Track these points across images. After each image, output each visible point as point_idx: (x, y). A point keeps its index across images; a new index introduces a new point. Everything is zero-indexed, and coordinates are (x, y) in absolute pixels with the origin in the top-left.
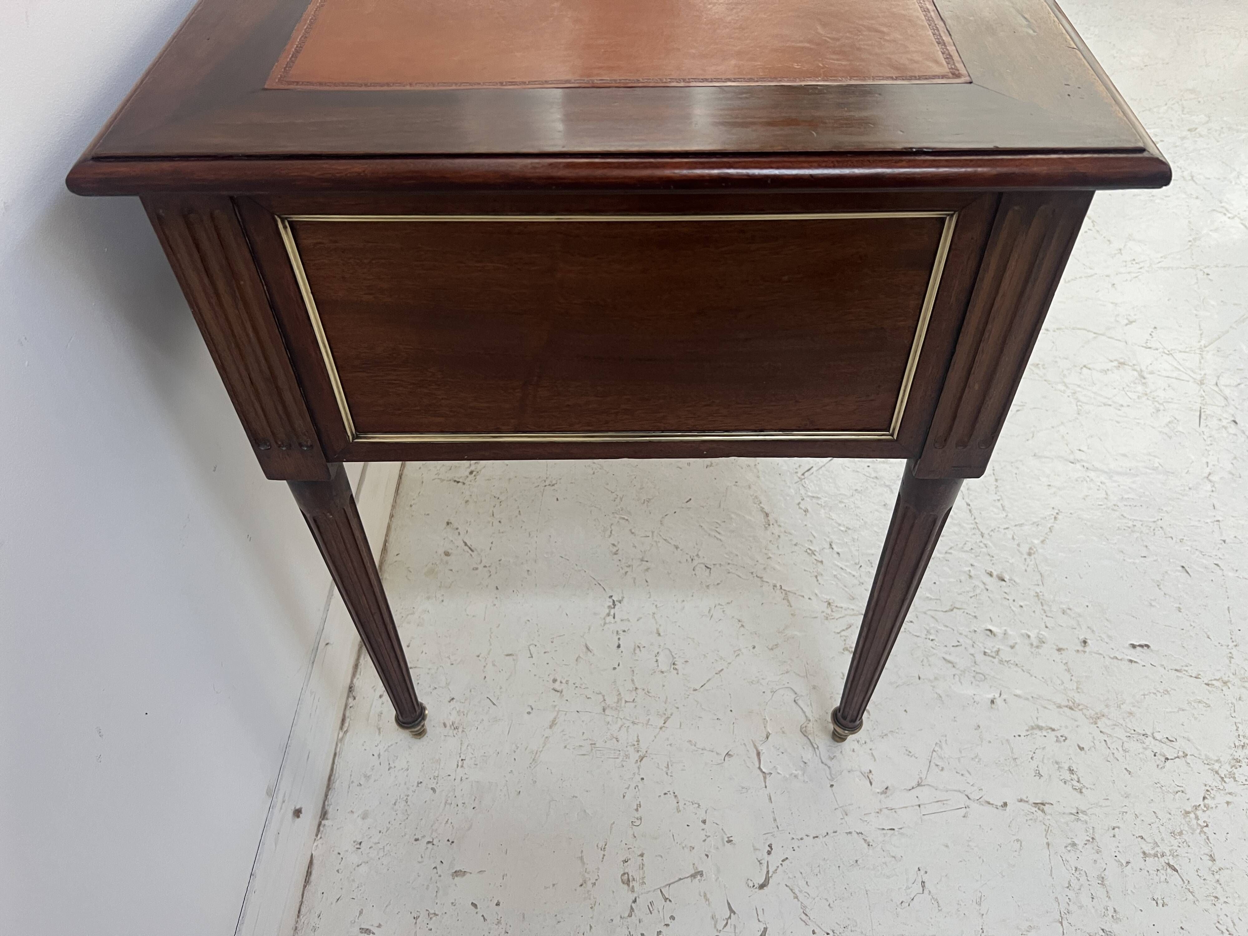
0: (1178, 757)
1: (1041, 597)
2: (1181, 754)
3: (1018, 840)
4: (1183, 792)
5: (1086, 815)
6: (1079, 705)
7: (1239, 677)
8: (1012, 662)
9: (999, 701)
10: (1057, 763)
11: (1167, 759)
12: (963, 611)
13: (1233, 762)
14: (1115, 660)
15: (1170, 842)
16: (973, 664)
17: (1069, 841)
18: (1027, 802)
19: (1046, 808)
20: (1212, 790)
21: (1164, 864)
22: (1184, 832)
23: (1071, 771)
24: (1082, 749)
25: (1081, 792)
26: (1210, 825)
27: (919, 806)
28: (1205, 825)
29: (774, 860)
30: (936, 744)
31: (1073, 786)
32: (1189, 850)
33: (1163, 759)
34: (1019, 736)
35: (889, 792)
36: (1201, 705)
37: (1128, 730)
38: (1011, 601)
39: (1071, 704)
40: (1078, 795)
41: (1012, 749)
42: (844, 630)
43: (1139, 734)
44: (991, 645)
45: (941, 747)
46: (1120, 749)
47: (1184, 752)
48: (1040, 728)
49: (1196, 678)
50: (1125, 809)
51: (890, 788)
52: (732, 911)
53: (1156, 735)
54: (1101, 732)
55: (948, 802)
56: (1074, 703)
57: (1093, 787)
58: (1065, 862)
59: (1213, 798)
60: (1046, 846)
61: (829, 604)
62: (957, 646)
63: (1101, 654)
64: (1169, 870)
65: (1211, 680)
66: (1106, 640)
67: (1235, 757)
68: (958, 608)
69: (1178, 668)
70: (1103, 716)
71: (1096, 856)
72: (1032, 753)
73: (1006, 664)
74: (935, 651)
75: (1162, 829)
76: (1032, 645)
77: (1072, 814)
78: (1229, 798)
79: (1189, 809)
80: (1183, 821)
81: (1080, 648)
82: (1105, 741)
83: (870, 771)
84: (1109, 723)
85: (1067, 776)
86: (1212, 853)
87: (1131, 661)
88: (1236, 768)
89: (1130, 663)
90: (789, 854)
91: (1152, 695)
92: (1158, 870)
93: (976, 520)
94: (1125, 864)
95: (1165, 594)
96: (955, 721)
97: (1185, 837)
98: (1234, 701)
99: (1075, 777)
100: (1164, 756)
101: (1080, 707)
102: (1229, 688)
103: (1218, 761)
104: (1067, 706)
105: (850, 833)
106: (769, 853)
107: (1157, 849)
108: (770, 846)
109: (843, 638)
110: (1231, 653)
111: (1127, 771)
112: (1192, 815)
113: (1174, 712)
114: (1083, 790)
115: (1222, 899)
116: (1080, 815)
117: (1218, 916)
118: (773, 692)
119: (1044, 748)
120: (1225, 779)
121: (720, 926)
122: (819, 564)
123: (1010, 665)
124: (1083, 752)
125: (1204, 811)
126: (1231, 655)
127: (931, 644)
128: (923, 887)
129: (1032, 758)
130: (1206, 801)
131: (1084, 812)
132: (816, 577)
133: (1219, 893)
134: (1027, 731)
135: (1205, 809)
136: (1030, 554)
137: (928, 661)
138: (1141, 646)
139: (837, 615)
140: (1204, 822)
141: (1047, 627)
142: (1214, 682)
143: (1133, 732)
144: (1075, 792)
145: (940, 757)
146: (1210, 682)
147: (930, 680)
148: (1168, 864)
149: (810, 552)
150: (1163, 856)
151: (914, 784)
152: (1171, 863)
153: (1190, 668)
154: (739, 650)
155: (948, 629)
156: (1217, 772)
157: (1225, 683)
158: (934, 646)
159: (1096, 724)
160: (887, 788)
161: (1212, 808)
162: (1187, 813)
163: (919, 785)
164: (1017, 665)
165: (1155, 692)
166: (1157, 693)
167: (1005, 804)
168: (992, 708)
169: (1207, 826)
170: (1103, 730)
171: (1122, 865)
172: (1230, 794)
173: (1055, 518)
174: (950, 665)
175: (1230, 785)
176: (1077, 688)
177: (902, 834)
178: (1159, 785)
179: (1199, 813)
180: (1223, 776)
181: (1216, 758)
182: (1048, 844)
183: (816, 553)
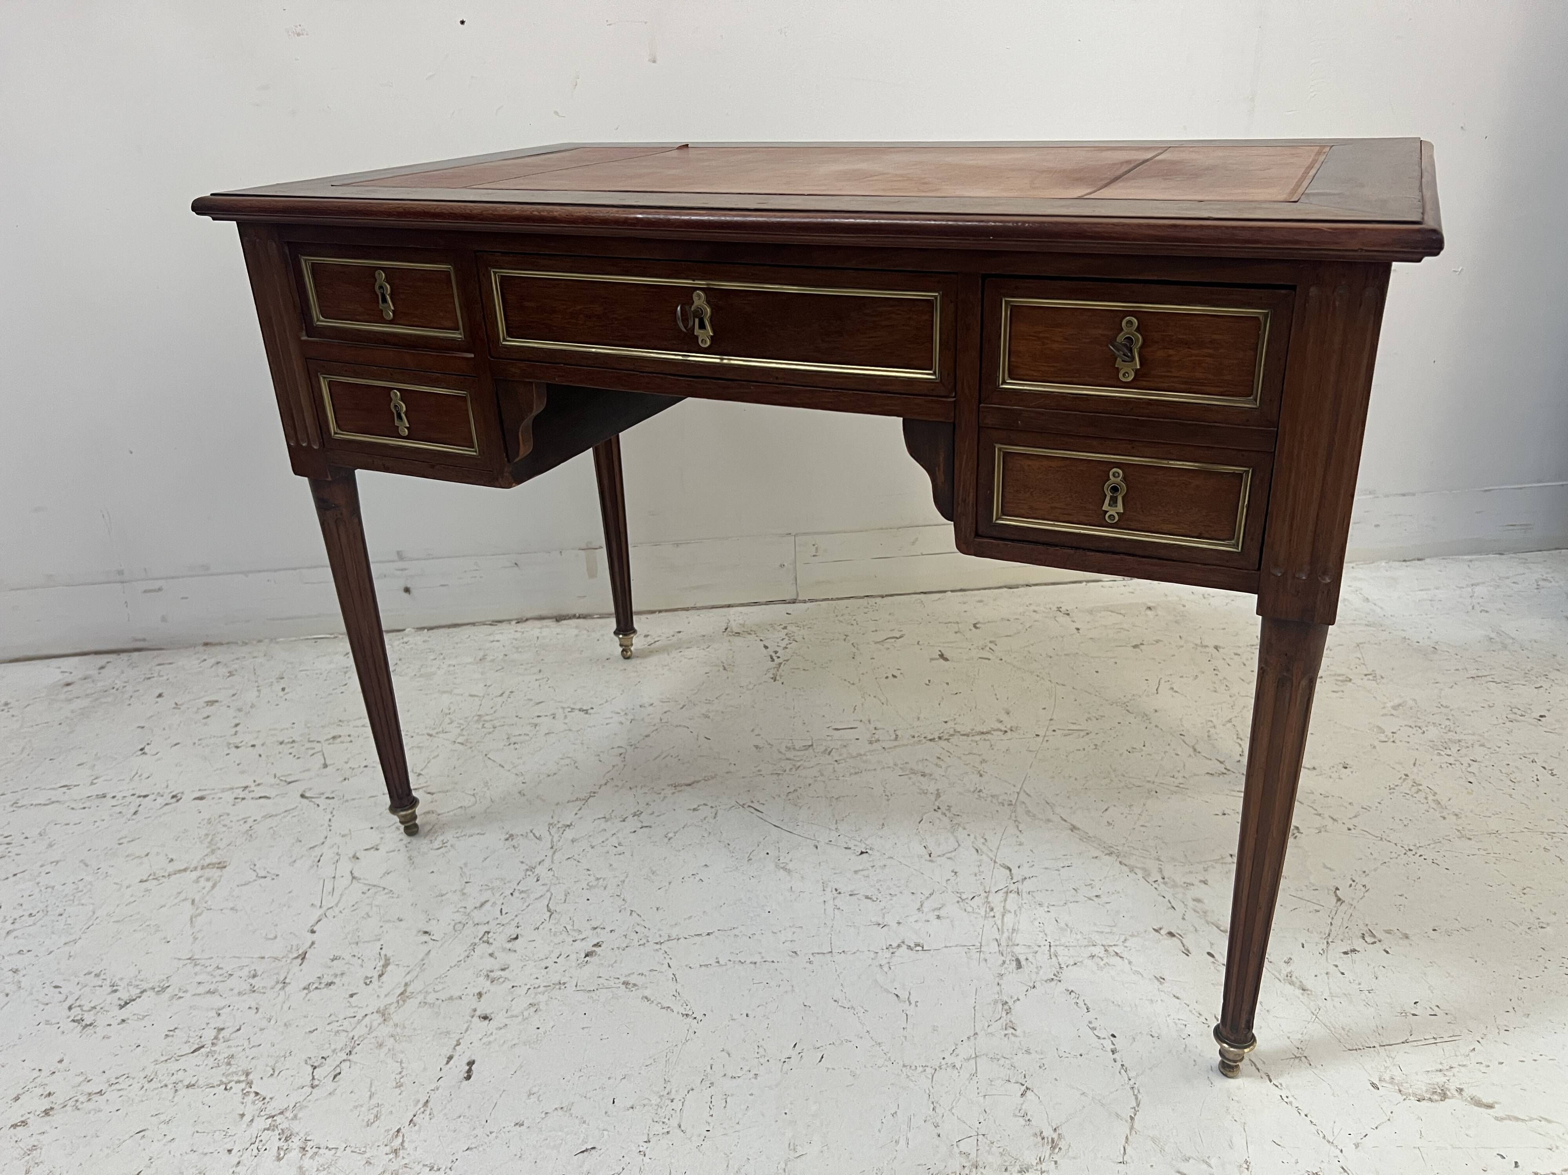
0: (313, 1079)
1: (558, 987)
2: (316, 1082)
3: (276, 937)
4: (272, 1075)
5: (280, 989)
6: (403, 1001)
7: (401, 1171)
8: (472, 953)
9: (426, 938)
10: (342, 974)
11: (315, 1068)
12: (548, 919)
13: (287, 1133)
14: (455, 1043)
15: (223, 1053)
16: (476, 922)
17: (259, 973)
18: (310, 947)
19: (299, 961)
20: (264, 1104)
21: (204, 1044)
22: (229, 1067)
23: (330, 984)
24: (351, 996)
25: (304, 989)
26: (226, 1092)
27: (334, 877)
28: (228, 1088)
29: (322, 801)
30: (391, 891)
31: (313, 983)
32: (208, 1068)
33: (316, 1064)
34: (381, 949)
35: (353, 860)
36: (372, 1117)
37: (361, 1039)
38: (556, 960)
39: (407, 994)
40: (302, 986)
41: (368, 942)
42: (534, 834)
43: (354, 1048)
44: (499, 939)
45: (386, 894)
46: (341, 1028)
47: (317, 1086)
48: (386, 965)
49: (411, 1121)
50: (273, 1022)
51: (357, 861)
52: (290, 783)
53: (348, 1063)
54: (366, 1015)
55: (330, 896)
56: (407, 997)
57: (307, 999)
58: (241, 968)
59: (253, 1103)
60: (263, 956)
61: (568, 826)
62: (501, 912)
63: (467, 1030)
64: (196, 1046)
65: (403, 1136)
66: (485, 1040)
67: (293, 1137)
68: (550, 916)
69: (430, 1104)
70: (385, 1020)
71: (236, 991)
72: (359, 956)
73: (472, 948)
74: (497, 895)
75: (240, 1049)
76: (492, 971)
77: (286, 978)
78: (247, 1118)
79: (251, 1077)
80: (240, 1069)
81: (478, 1013)
82: (355, 1017)
83: (377, 849)
84: (375, 1024)
85: (325, 981)
86: (196, 1087)
87: (450, 1058)
88: (279, 1134)
89: (448, 1056)
90: (322, 807)
91: (400, 1070)
92: (201, 1037)
93: (682, 940)
94: (220, 1012)
95: (547, 1113)
96: (412, 905)
97: (224, 1067)
98: (367, 1155)
99: (322, 986)
100: (319, 1066)
101: (401, 1002)
102: (387, 1154)
103: (295, 1117)
104: (405, 991)
105: (326, 837)
106: (327, 798)
107: (222, 1040)
108: (333, 798)
109: (525, 834)
110: (439, 1170)
111: (314, 1030)
112: (243, 1078)
113: (371, 1086)
114: (306, 991)
115: (147, 1086)
116: (281, 985)
117: (133, 1078)
118: (474, 795)
119: (362, 966)
120: (270, 1120)
121: (283, 779)
122: (621, 819)
123: (468, 952)
124: (347, 996)
125: (243, 1090)
126: (435, 1168)
127: (508, 893)
128: (262, 877)
129: (354, 956)
130: (254, 1095)
131: (283, 988)
132: (605, 818)
133: (153, 1085)
134: (386, 955)
135: (244, 1092)
136: (626, 983)
137: (486, 890)
138: (469, 1071)
139: (553, 831)
140: (231, 1088)
141: (513, 987)
142: (400, 1139)
143: (357, 1042)
144: (307, 983)
145: (376, 893)
146: (401, 1134)
147: (463, 889)
148: (203, 1047)
149: (638, 813)
150: (213, 1044)
151: (356, 874)
152: (202, 1050)
153: (427, 1117)
154: (522, 775)
155: (525, 907)
156: (282, 1113)
157: (396, 1151)
158: (504, 895)
159: (377, 1012)
160: (358, 858)
161: (243, 1099)
162: (247, 1075)
163: (354, 878)
164: (468, 957)
165: (403, 1074)
166: (400, 1076)
167: (313, 932)
168: (419, 931)
169: (226, 1089)
170: (367, 1017)
171: (219, 1010)
172: (252, 1120)
173: (687, 1015)
174: (478, 905)
175: (261, 1123)
176: (425, 1003)
177: (312, 867)
178: (288, 1054)
179: (243, 1085)
180: (275, 1118)
181: (299, 1116)
182: (263, 958)
183: (636, 817)
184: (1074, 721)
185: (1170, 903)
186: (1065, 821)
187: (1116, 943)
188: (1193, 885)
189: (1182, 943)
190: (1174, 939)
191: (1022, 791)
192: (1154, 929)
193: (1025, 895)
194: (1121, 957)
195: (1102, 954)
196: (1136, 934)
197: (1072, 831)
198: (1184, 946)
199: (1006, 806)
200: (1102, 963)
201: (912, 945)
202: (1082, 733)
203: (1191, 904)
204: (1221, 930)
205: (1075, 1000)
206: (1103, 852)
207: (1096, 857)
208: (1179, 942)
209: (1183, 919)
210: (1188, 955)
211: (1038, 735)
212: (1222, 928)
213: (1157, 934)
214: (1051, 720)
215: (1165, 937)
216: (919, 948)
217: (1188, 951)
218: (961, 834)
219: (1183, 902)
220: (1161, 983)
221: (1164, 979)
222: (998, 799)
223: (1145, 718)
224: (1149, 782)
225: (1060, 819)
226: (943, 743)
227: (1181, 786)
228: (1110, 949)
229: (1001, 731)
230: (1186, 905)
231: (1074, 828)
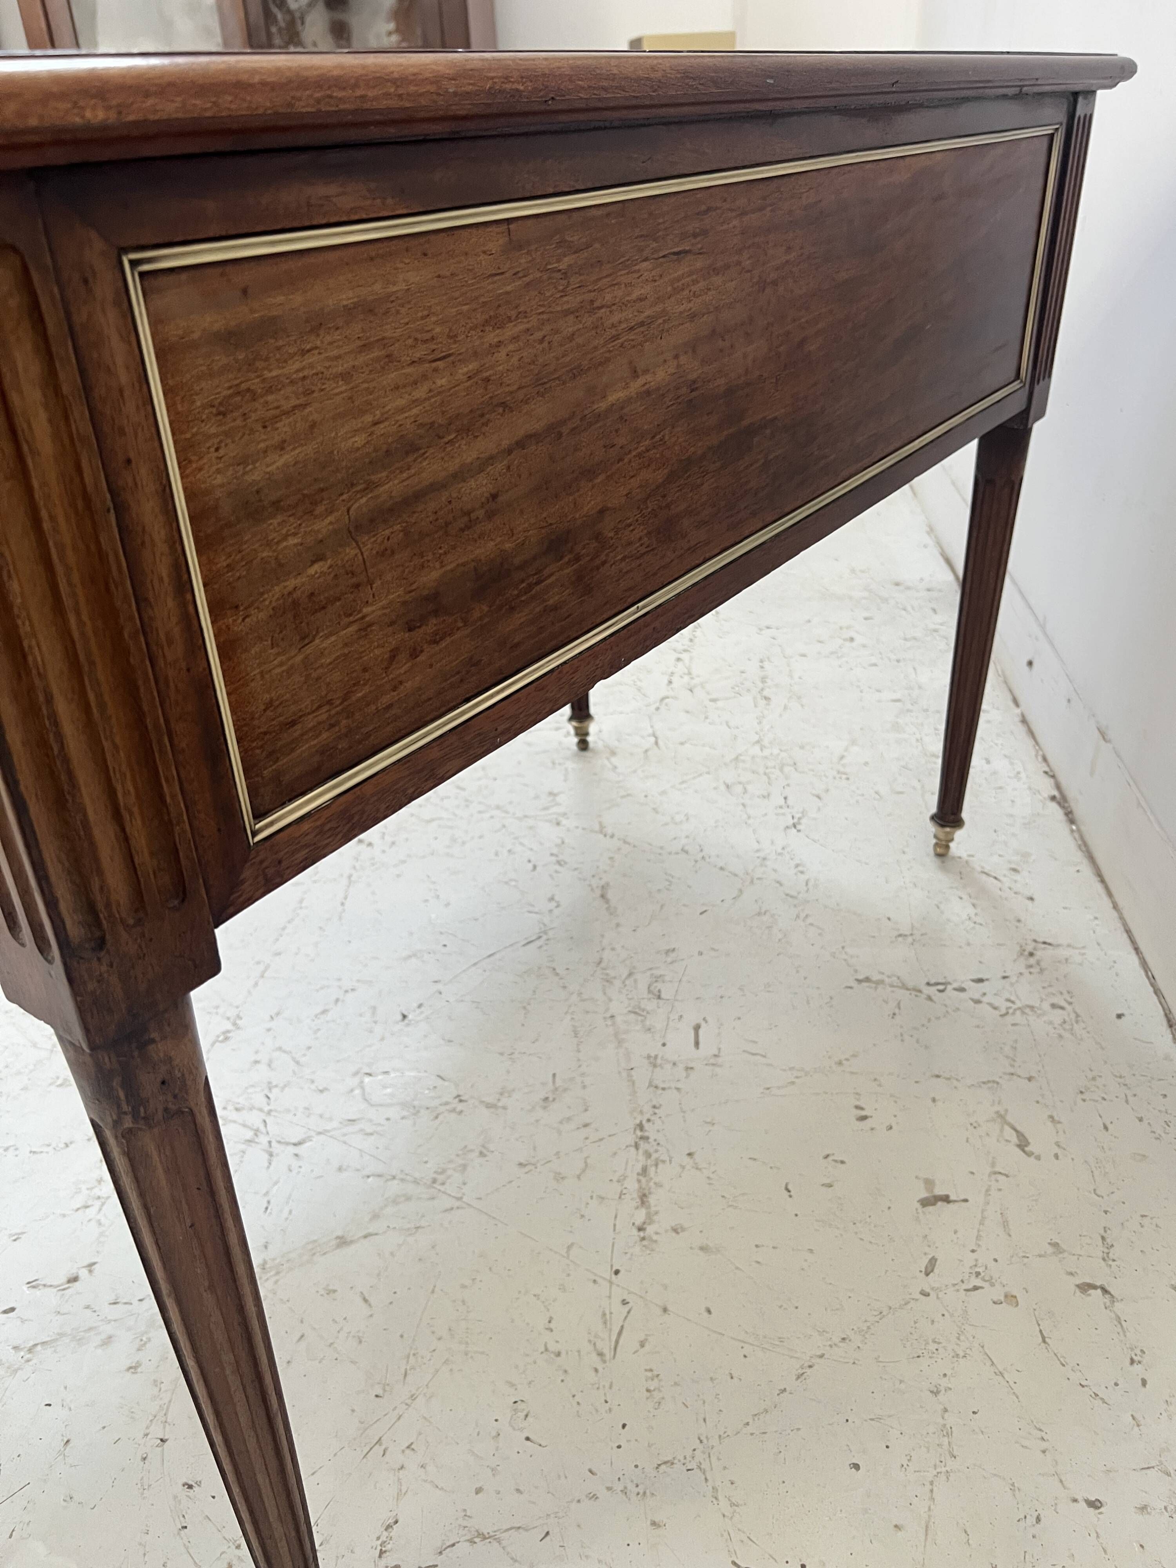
184: (647, 1347)
185: (126, 1303)
186: (365, 1237)
187: (102, 1212)
188: (139, 1350)
189: (51, 1286)
190: (65, 1280)
191: (464, 1205)
192: (94, 1264)
193: (243, 1147)
194: (78, 1209)
195: (97, 1192)
196: (102, 1239)
197: (338, 1238)
198: (45, 1285)
199: (435, 1176)
200: (84, 1187)
201: (229, 1035)
202: (606, 1347)
203: (108, 1329)
204: (36, 1345)
205: (54, 1145)
206: (274, 1259)
207: (266, 1247)
208: (55, 1283)
209: (88, 1307)
210: (28, 1283)
211: (617, 1272)
212: (39, 1348)
213: (86, 1263)
214: (665, 1310)
215: (74, 1271)
216: (221, 1038)
217: (34, 1287)
218: (394, 1113)
219: (115, 1321)
220: (11, 1235)
221: (15, 1240)
222: (454, 1170)
223: (631, 1487)
224: (413, 1397)
225: (371, 1230)
226: (631, 1139)
227: (379, 1450)
228: (98, 1204)
229: (644, 1223)
230: (109, 1321)
231: (343, 1242)
